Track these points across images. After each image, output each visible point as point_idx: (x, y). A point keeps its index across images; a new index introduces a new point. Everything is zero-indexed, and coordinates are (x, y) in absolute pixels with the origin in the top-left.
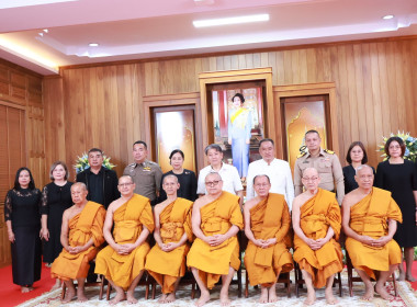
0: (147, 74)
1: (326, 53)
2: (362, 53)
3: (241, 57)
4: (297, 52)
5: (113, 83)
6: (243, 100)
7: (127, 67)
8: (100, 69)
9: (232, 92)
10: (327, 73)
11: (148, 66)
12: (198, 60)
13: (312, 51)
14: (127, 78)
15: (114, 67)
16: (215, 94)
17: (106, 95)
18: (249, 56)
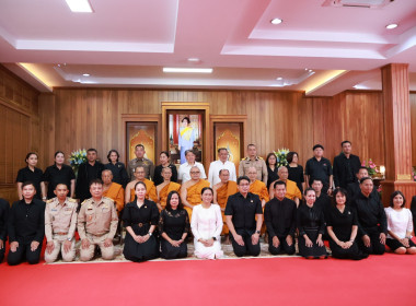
0: (120, 100)
1: (239, 96)
2: (261, 98)
3: (185, 93)
4: (220, 94)
5: (94, 103)
6: (189, 122)
7: (105, 92)
8: (84, 92)
9: (182, 116)
10: (239, 109)
11: (120, 93)
12: (156, 93)
13: (230, 94)
14: (105, 100)
15: (95, 92)
16: (171, 116)
17: (89, 111)
18: (190, 93)
